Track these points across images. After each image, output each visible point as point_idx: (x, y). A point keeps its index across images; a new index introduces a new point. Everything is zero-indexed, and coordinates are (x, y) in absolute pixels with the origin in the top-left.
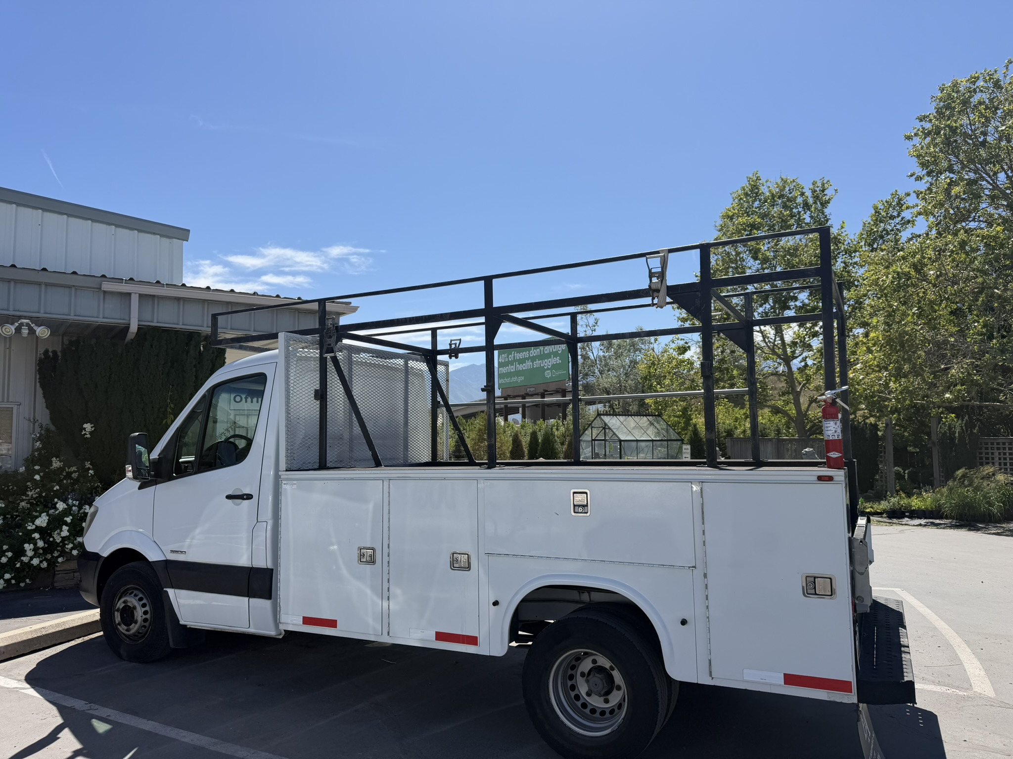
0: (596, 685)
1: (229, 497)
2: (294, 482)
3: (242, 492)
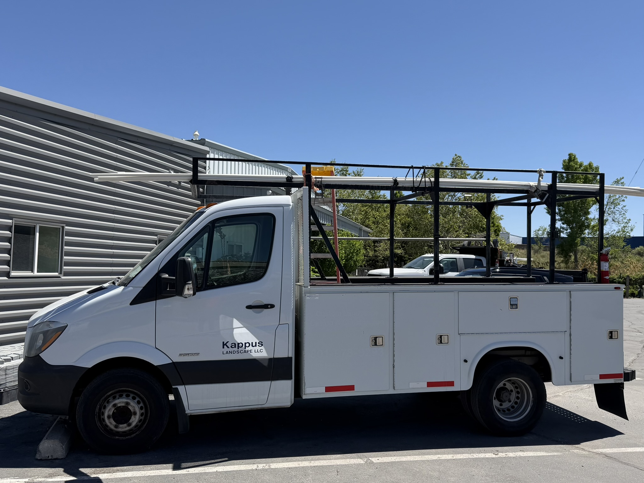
0: (506, 396)
1: (249, 307)
2: (317, 295)
3: (263, 303)
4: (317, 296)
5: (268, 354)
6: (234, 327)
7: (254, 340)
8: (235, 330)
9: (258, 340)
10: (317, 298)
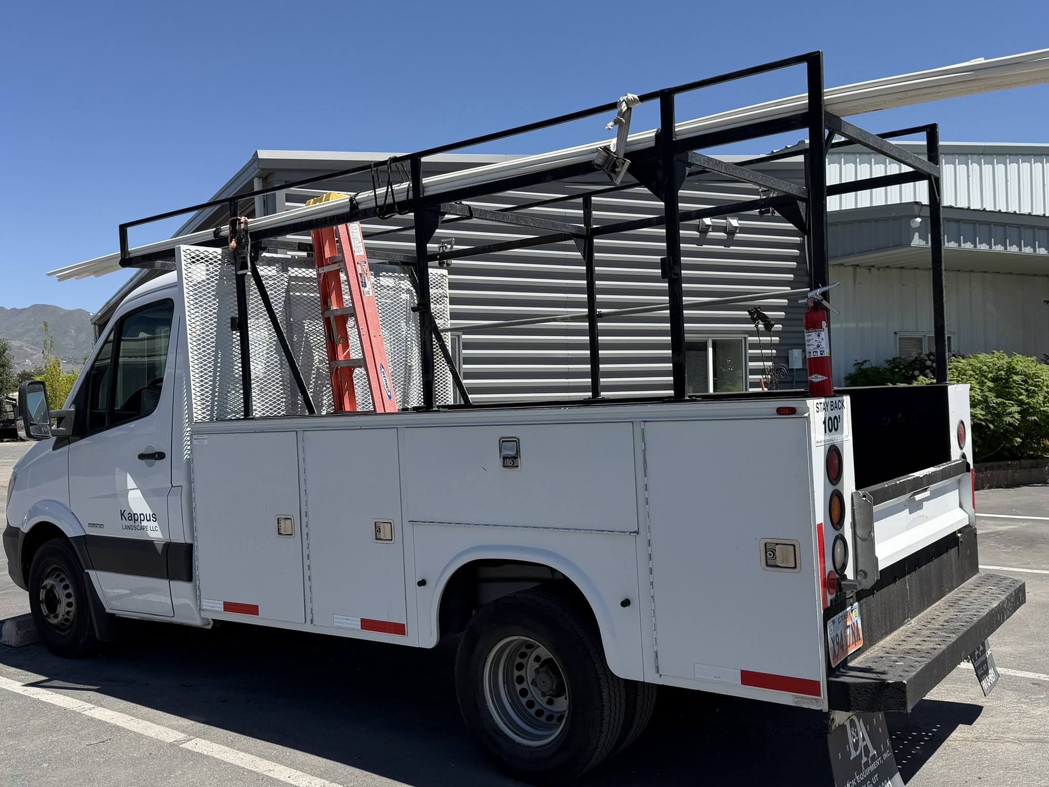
0: (544, 682)
1: (142, 457)
2: (205, 436)
3: (154, 450)
4: (206, 439)
5: (163, 535)
6: (128, 488)
7: (148, 511)
8: (130, 492)
9: (152, 512)
10: (206, 442)
